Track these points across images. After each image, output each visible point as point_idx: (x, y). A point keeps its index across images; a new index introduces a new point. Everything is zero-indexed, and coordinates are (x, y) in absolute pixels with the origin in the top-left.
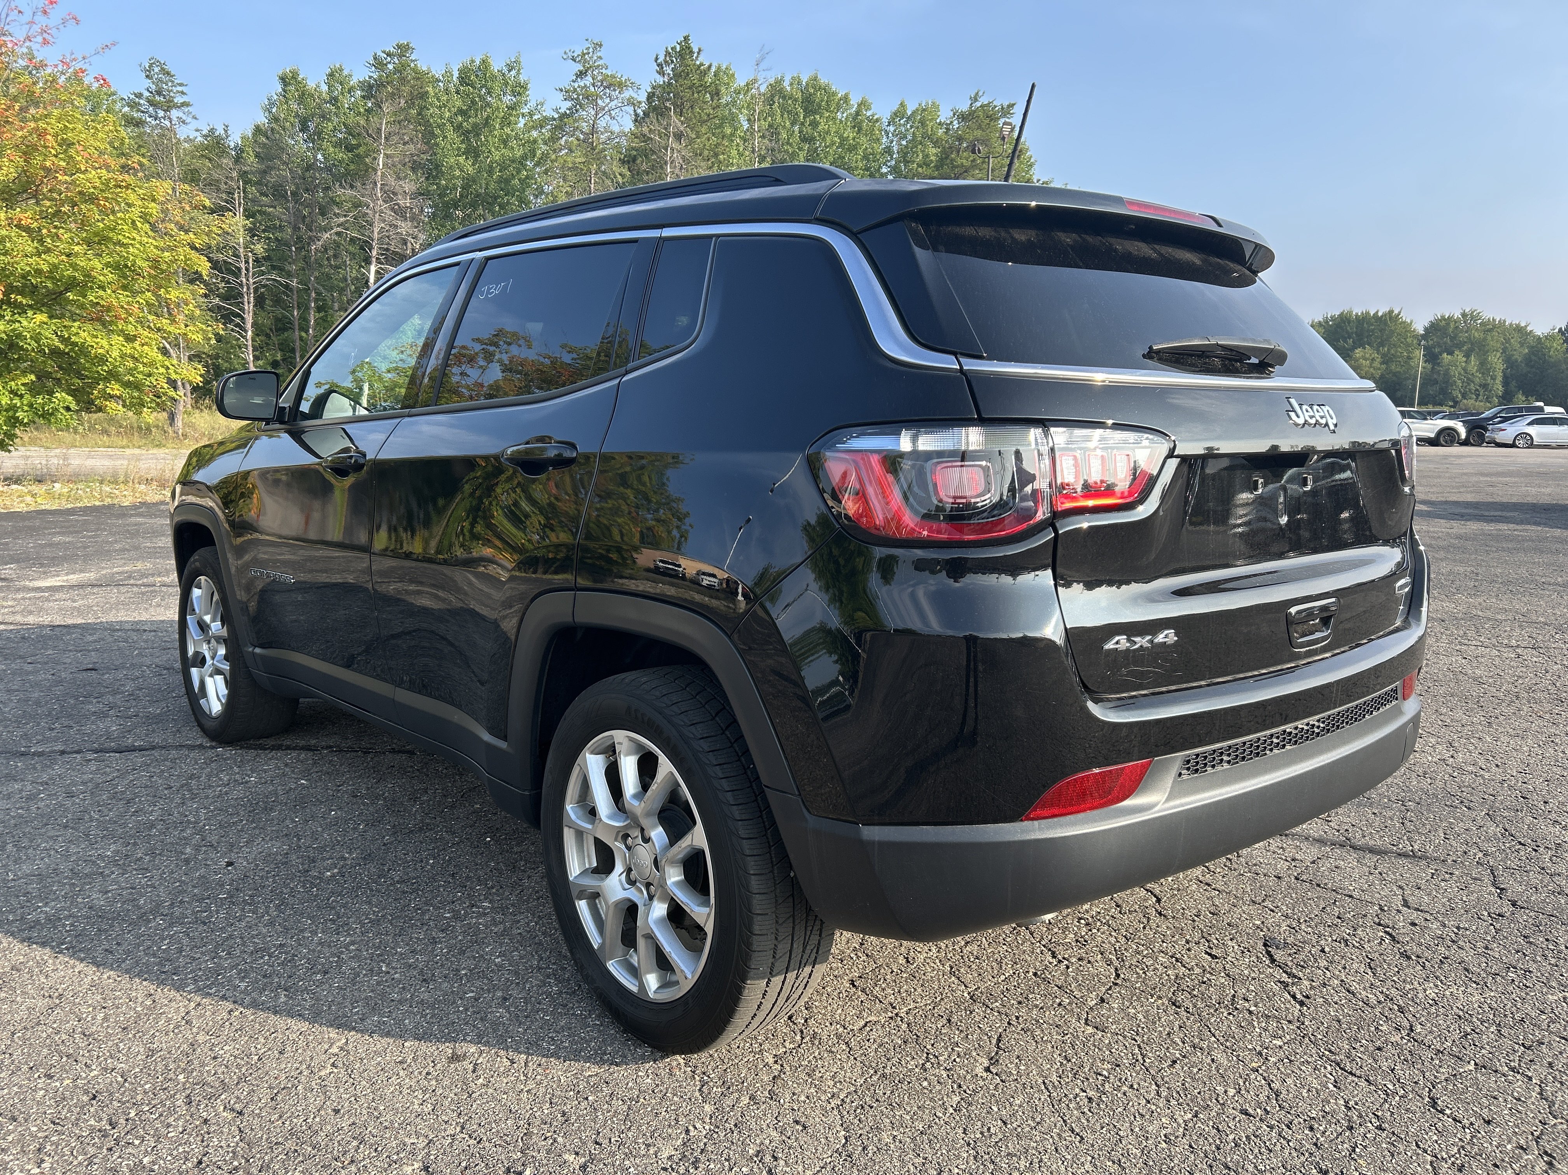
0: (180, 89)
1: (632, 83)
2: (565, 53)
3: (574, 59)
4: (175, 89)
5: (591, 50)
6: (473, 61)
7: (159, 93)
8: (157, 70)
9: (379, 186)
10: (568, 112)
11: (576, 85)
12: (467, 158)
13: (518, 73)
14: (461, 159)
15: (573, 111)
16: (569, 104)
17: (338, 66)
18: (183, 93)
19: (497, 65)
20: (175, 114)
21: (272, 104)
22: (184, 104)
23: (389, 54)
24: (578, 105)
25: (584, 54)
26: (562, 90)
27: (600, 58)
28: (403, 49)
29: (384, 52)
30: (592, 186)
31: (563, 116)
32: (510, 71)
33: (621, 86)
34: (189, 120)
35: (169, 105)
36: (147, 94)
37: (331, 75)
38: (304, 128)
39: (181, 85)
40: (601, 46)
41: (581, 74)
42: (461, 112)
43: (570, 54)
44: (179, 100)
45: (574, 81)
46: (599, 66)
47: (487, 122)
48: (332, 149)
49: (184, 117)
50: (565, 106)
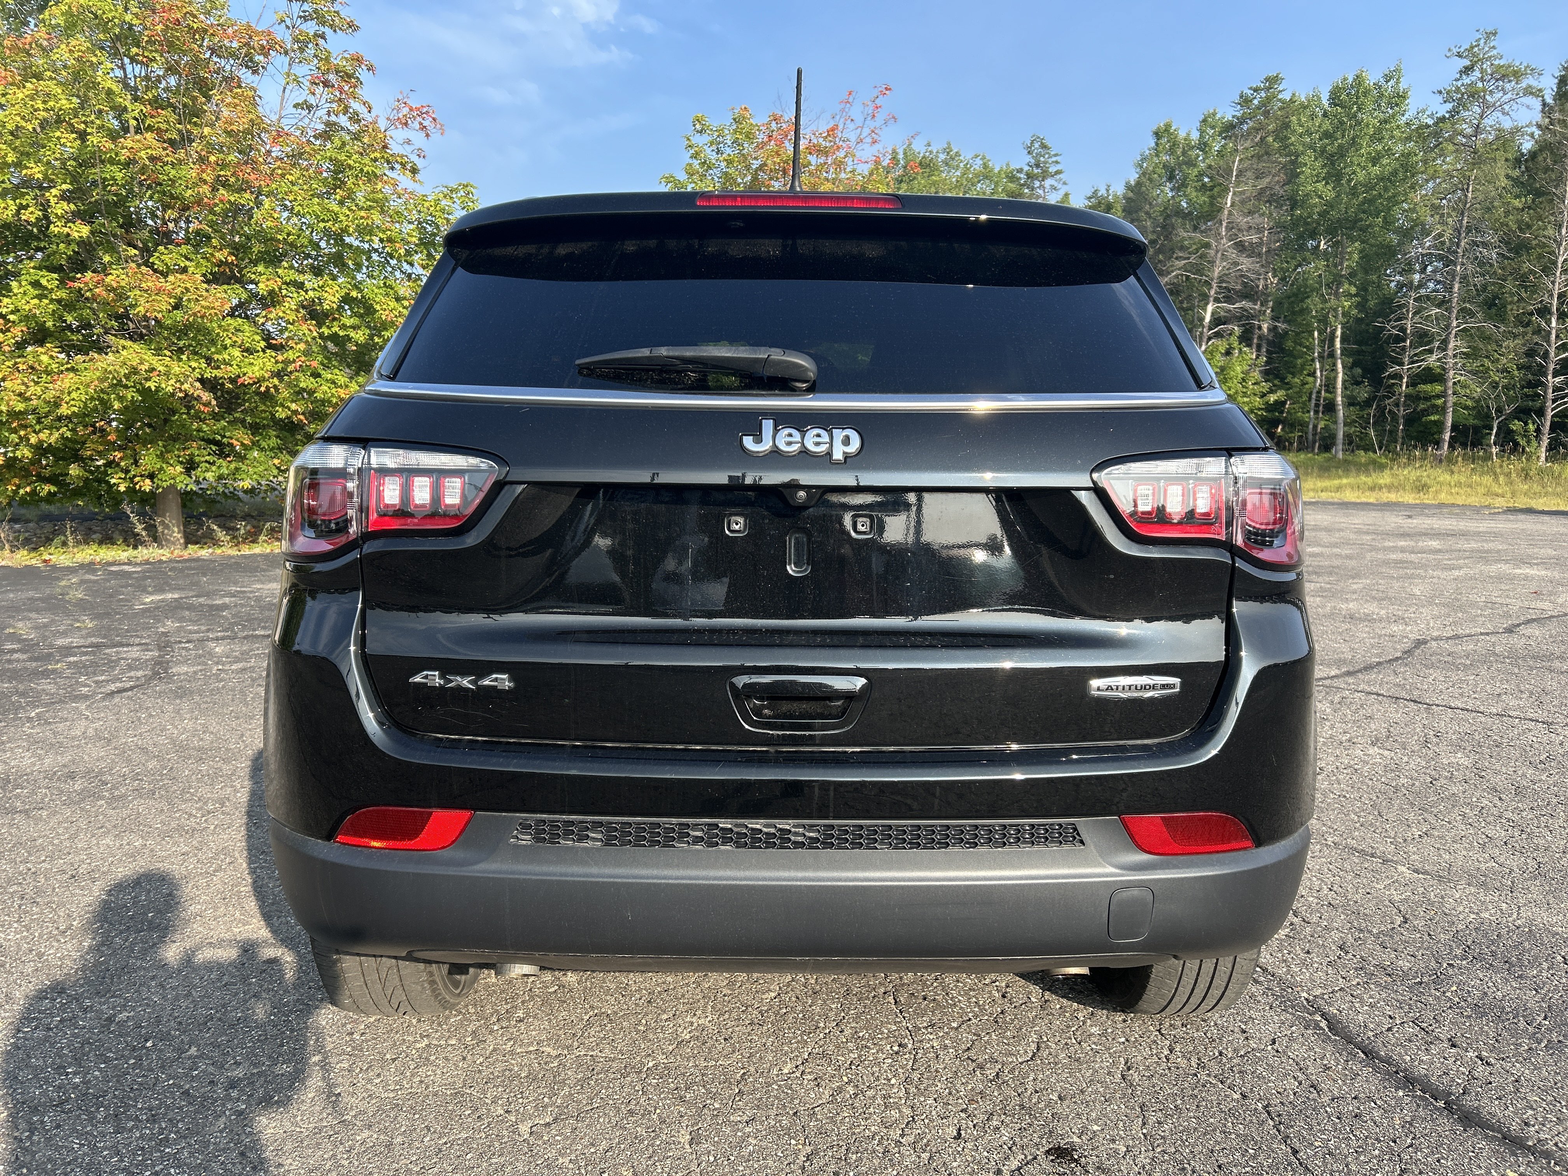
0: (1054, 159)
1: (1532, 70)
2: (1449, 50)
3: (1459, 55)
4: (1050, 160)
5: (1482, 41)
6: (1345, 79)
7: (1038, 166)
8: (1037, 145)
9: (1224, 224)
10: (1447, 116)
11: (1459, 83)
12: (1327, 183)
13: (1398, 83)
14: (1320, 186)
15: (1454, 112)
16: (1449, 106)
17: (1211, 111)
18: (1057, 162)
19: (1372, 78)
20: (1048, 182)
21: (1143, 160)
22: (1058, 172)
23: (1255, 90)
24: (1461, 105)
25: (1472, 47)
26: (1440, 92)
27: (1494, 47)
28: (1272, 81)
29: (1251, 88)
30: (1470, 195)
31: (1443, 119)
32: (1387, 82)
33: (1517, 75)
34: (1060, 186)
35: (1045, 175)
36: (1026, 168)
37: (1204, 121)
38: (1171, 178)
39: (1056, 155)
40: (1495, 34)
41: (1467, 70)
42: (1326, 135)
43: (1455, 51)
44: (1052, 169)
45: (1456, 80)
46: (1490, 57)
47: (1353, 142)
48: (1194, 194)
49: (1056, 184)
50: (1443, 110)
